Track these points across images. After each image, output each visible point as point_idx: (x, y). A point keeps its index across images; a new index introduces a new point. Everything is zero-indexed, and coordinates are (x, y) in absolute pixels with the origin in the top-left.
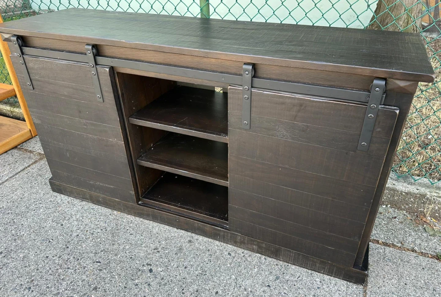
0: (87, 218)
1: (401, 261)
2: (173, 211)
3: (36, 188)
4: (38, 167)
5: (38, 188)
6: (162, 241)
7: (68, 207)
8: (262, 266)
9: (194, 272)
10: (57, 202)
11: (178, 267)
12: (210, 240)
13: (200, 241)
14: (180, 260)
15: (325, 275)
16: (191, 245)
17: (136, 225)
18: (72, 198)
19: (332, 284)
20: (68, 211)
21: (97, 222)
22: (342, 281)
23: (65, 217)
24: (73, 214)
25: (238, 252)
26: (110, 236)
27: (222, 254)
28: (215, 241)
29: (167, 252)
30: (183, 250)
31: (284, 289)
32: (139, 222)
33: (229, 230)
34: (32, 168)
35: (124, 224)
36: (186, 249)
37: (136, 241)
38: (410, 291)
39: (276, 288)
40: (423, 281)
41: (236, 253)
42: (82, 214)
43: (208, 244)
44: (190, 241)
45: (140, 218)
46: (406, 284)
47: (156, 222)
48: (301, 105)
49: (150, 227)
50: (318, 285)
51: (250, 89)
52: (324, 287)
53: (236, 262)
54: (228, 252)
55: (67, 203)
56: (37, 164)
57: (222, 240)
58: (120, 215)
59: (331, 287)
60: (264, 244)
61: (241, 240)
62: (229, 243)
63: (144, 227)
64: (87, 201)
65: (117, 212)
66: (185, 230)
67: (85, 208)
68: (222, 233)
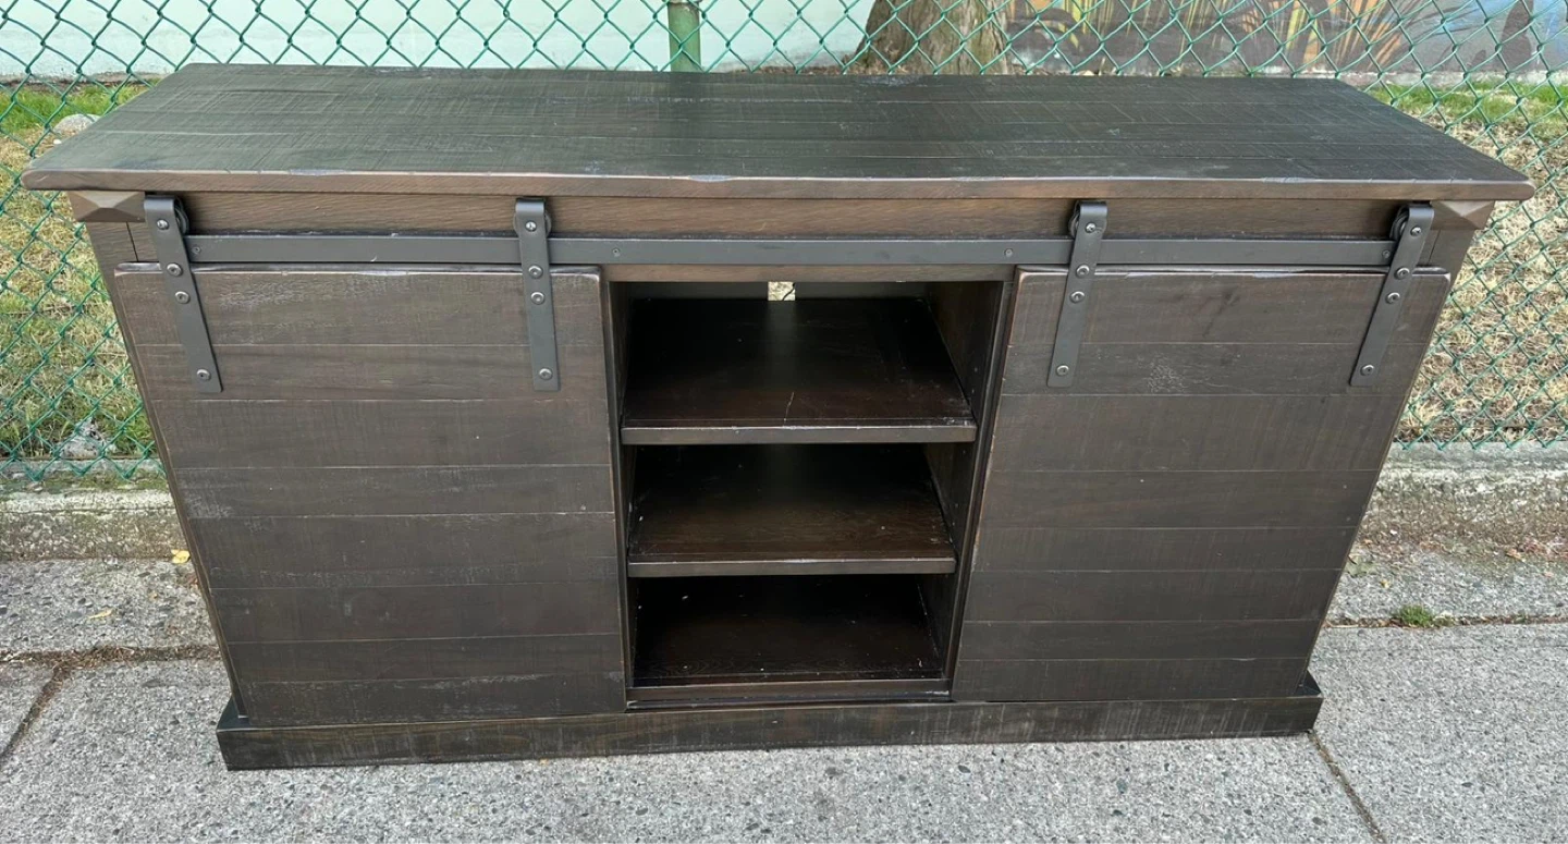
0: (443, 813)
1: (1340, 652)
2: (750, 699)
3: (149, 780)
4: (80, 707)
5: (152, 777)
6: (750, 798)
7: (341, 801)
8: (1064, 770)
10: (282, 801)
12: (883, 750)
13: (858, 761)
14: (845, 831)
15: (1217, 740)
16: (844, 781)
17: (635, 782)
18: (331, 771)
19: (1247, 755)
20: (351, 814)
21: (492, 815)
22: (1260, 740)
24: (384, 820)
25: (980, 756)
26: (578, 838)
27: (943, 777)
28: (899, 748)
29: (791, 822)
30: (833, 801)
31: (1157, 805)
32: (636, 768)
33: (951, 701)
34: (54, 716)
35: (591, 791)
36: (839, 795)
37: (674, 827)
38: (1400, 712)
39: (1136, 811)
40: (1408, 683)
41: (976, 761)
42: (413, 807)
43: (888, 762)
44: (832, 772)
45: (628, 755)
46: (1383, 700)
47: (691, 751)
48: (1227, 296)
49: (682, 771)
50: (1218, 768)
51: (1092, 271)
52: (1236, 767)
53: (994, 782)
54: (956, 766)
55: (325, 792)
56: (60, 696)
57: (924, 737)
58: (550, 768)
59: (1250, 763)
60: (1057, 710)
61: (985, 717)
62: (946, 740)
63: (664, 776)
64: (398, 764)
65: (536, 762)
66: (795, 746)
67: (407, 787)
68: (927, 718)
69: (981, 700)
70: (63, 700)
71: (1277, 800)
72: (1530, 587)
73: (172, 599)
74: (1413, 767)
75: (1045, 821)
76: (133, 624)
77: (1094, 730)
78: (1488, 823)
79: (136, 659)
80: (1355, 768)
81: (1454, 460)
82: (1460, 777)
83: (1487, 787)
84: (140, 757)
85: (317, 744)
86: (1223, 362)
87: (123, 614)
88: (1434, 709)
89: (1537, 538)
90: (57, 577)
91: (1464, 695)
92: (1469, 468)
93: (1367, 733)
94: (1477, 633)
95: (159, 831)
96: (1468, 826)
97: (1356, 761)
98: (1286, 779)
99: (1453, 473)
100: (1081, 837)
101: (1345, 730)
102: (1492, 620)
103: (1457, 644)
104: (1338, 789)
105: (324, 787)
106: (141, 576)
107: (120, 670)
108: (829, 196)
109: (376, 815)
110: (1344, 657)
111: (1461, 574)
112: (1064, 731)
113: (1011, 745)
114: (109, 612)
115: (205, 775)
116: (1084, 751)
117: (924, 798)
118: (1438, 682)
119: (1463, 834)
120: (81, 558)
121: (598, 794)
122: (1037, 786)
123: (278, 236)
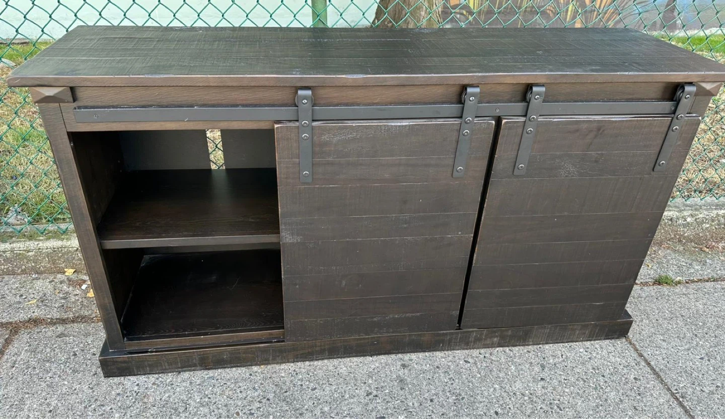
0: (215, 394)
3: (64, 385)
4: (25, 349)
5: (66, 383)
6: (366, 380)
7: (163, 391)
8: (515, 360)
9: (446, 401)
10: (133, 392)
11: (421, 404)
12: (427, 354)
13: (416, 360)
14: (414, 394)
15: (584, 342)
16: (410, 370)
17: (309, 374)
18: (156, 376)
19: (599, 349)
20: (169, 397)
21: (240, 394)
22: (604, 341)
23: (176, 409)
24: (186, 399)
25: (474, 355)
26: (284, 404)
27: (458, 366)
28: (435, 353)
29: (387, 391)
30: (406, 380)
31: (560, 375)
32: (308, 367)
33: (460, 329)
34: (12, 354)
35: (288, 380)
36: (408, 377)
37: (330, 396)
38: (666, 326)
39: (551, 378)
40: (667, 311)
41: (472, 357)
42: (199, 392)
43: (430, 360)
44: (404, 366)
45: (303, 361)
46: (657, 320)
47: (334, 358)
48: (599, 129)
49: (331, 368)
50: (586, 356)
51: (537, 118)
52: (594, 355)
53: (483, 367)
54: (463, 360)
55: (155, 387)
56: (14, 344)
57: (446, 347)
58: (266, 369)
59: (600, 352)
60: (510, 331)
61: (476, 336)
62: (457, 348)
63: (322, 371)
64: (190, 371)
65: (259, 367)
66: (384, 354)
67: (196, 382)
68: (448, 338)
69: (475, 328)
70: (16, 345)
71: (616, 370)
72: (715, 265)
73: (67, 293)
74: (676, 351)
75: (509, 385)
76: (48, 306)
77: (527, 340)
78: (714, 377)
79: (51, 324)
80: (649, 353)
81: (676, 207)
82: (698, 355)
83: (711, 359)
84: (59, 373)
85: (150, 363)
86: (596, 161)
87: (42, 301)
88: (681, 323)
89: (714, 242)
90: (7, 284)
91: (693, 316)
92: (683, 210)
93: (652, 336)
94: (695, 287)
95: (72, 410)
96: (705, 378)
97: (649, 350)
98: (619, 360)
99: (676, 212)
100: (527, 392)
101: (642, 335)
102: (700, 280)
103: (686, 292)
104: (643, 363)
105: (154, 384)
106: (50, 282)
107: (44, 330)
108: (413, 84)
109: (182, 397)
110: (636, 301)
111: (683, 260)
112: (513, 341)
113: (488, 349)
114: (35, 301)
115: (93, 381)
116: (523, 350)
117: (450, 377)
118: (681, 310)
119: (703, 381)
120: (18, 274)
121: (291, 381)
122: (503, 369)
123: (138, 109)
